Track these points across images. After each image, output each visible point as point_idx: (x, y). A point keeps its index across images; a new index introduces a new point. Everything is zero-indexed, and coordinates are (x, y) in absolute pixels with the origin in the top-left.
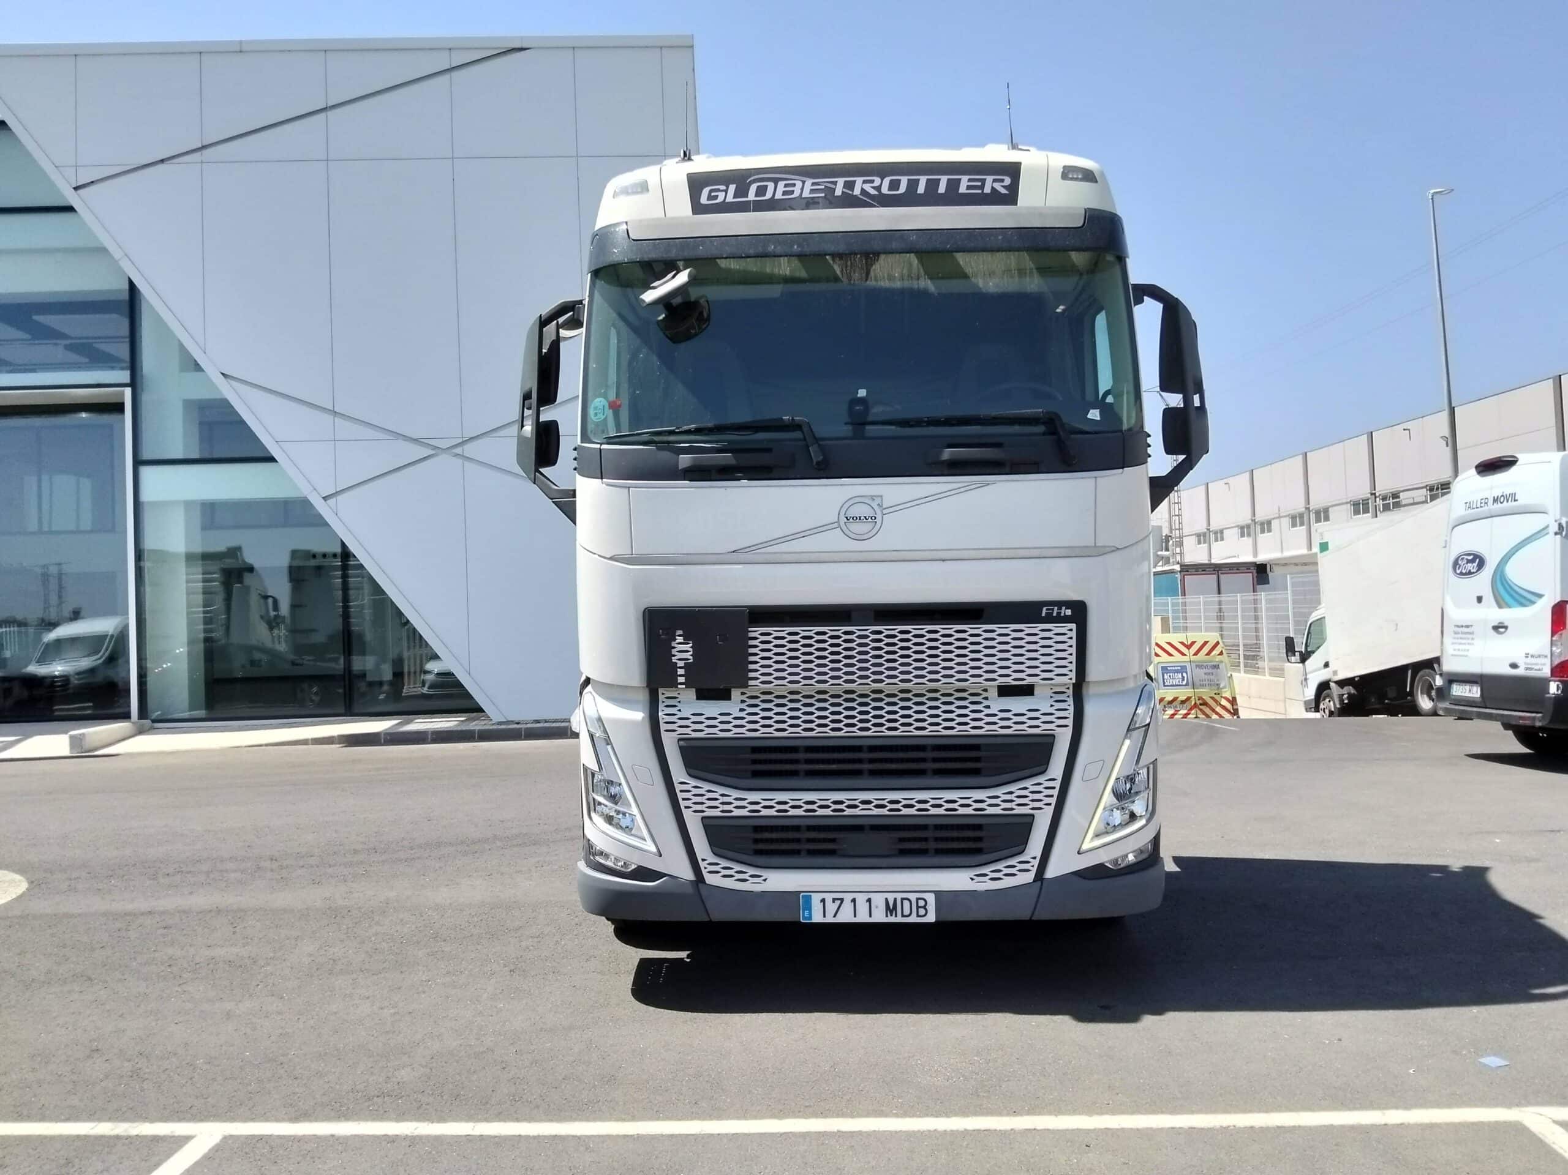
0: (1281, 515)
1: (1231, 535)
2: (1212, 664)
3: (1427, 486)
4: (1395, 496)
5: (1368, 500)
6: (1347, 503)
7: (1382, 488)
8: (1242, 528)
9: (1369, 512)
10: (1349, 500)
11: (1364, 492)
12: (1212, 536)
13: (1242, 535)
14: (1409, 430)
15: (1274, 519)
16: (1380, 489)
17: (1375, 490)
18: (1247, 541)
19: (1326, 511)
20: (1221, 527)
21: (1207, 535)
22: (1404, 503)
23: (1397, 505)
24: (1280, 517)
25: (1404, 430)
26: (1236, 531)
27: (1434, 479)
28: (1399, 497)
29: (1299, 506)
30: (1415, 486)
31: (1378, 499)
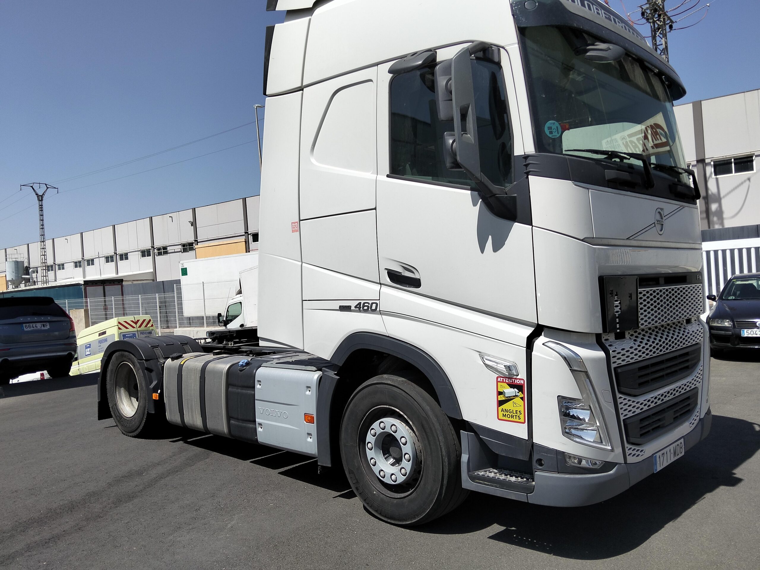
0: (100, 256)
1: (70, 267)
2: (149, 331)
3: (181, 244)
4: (165, 248)
5: (150, 250)
6: (138, 251)
7: (157, 244)
8: (76, 263)
9: (150, 256)
10: (139, 250)
11: (148, 246)
12: (57, 267)
13: (76, 266)
14: (172, 217)
15: (95, 258)
16: (157, 245)
17: (154, 245)
18: (80, 270)
19: (126, 254)
20: (62, 263)
21: (54, 266)
22: (169, 252)
23: (166, 253)
24: (99, 257)
25: (170, 217)
26: (73, 264)
27: (185, 241)
28: (167, 249)
29: (110, 252)
30: (175, 244)
31: (155, 250)
